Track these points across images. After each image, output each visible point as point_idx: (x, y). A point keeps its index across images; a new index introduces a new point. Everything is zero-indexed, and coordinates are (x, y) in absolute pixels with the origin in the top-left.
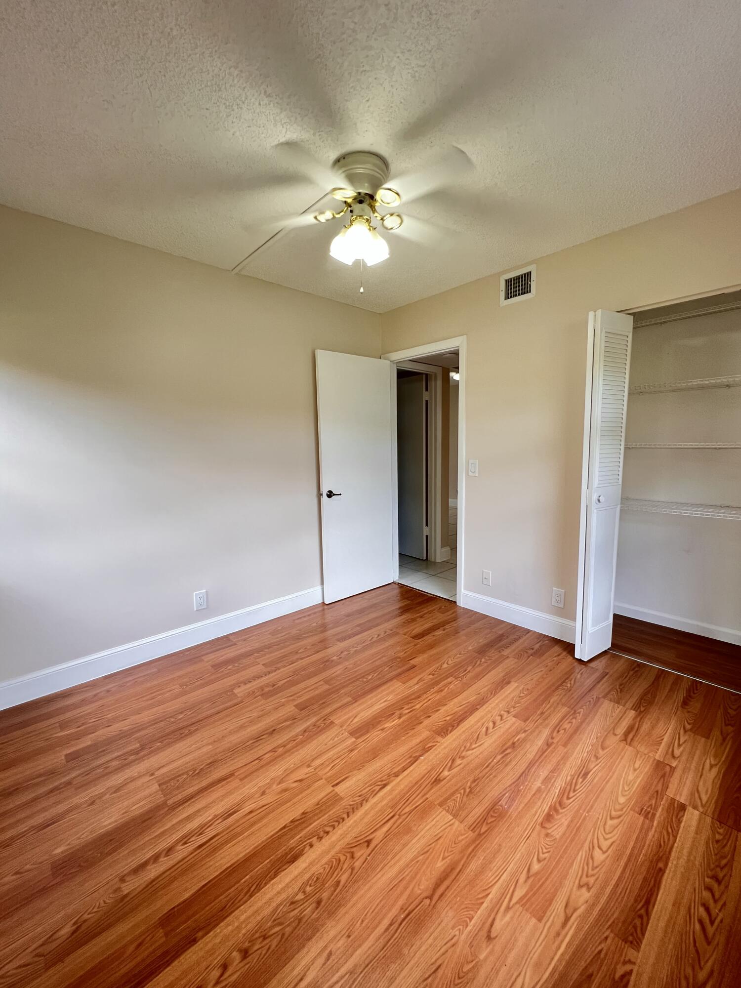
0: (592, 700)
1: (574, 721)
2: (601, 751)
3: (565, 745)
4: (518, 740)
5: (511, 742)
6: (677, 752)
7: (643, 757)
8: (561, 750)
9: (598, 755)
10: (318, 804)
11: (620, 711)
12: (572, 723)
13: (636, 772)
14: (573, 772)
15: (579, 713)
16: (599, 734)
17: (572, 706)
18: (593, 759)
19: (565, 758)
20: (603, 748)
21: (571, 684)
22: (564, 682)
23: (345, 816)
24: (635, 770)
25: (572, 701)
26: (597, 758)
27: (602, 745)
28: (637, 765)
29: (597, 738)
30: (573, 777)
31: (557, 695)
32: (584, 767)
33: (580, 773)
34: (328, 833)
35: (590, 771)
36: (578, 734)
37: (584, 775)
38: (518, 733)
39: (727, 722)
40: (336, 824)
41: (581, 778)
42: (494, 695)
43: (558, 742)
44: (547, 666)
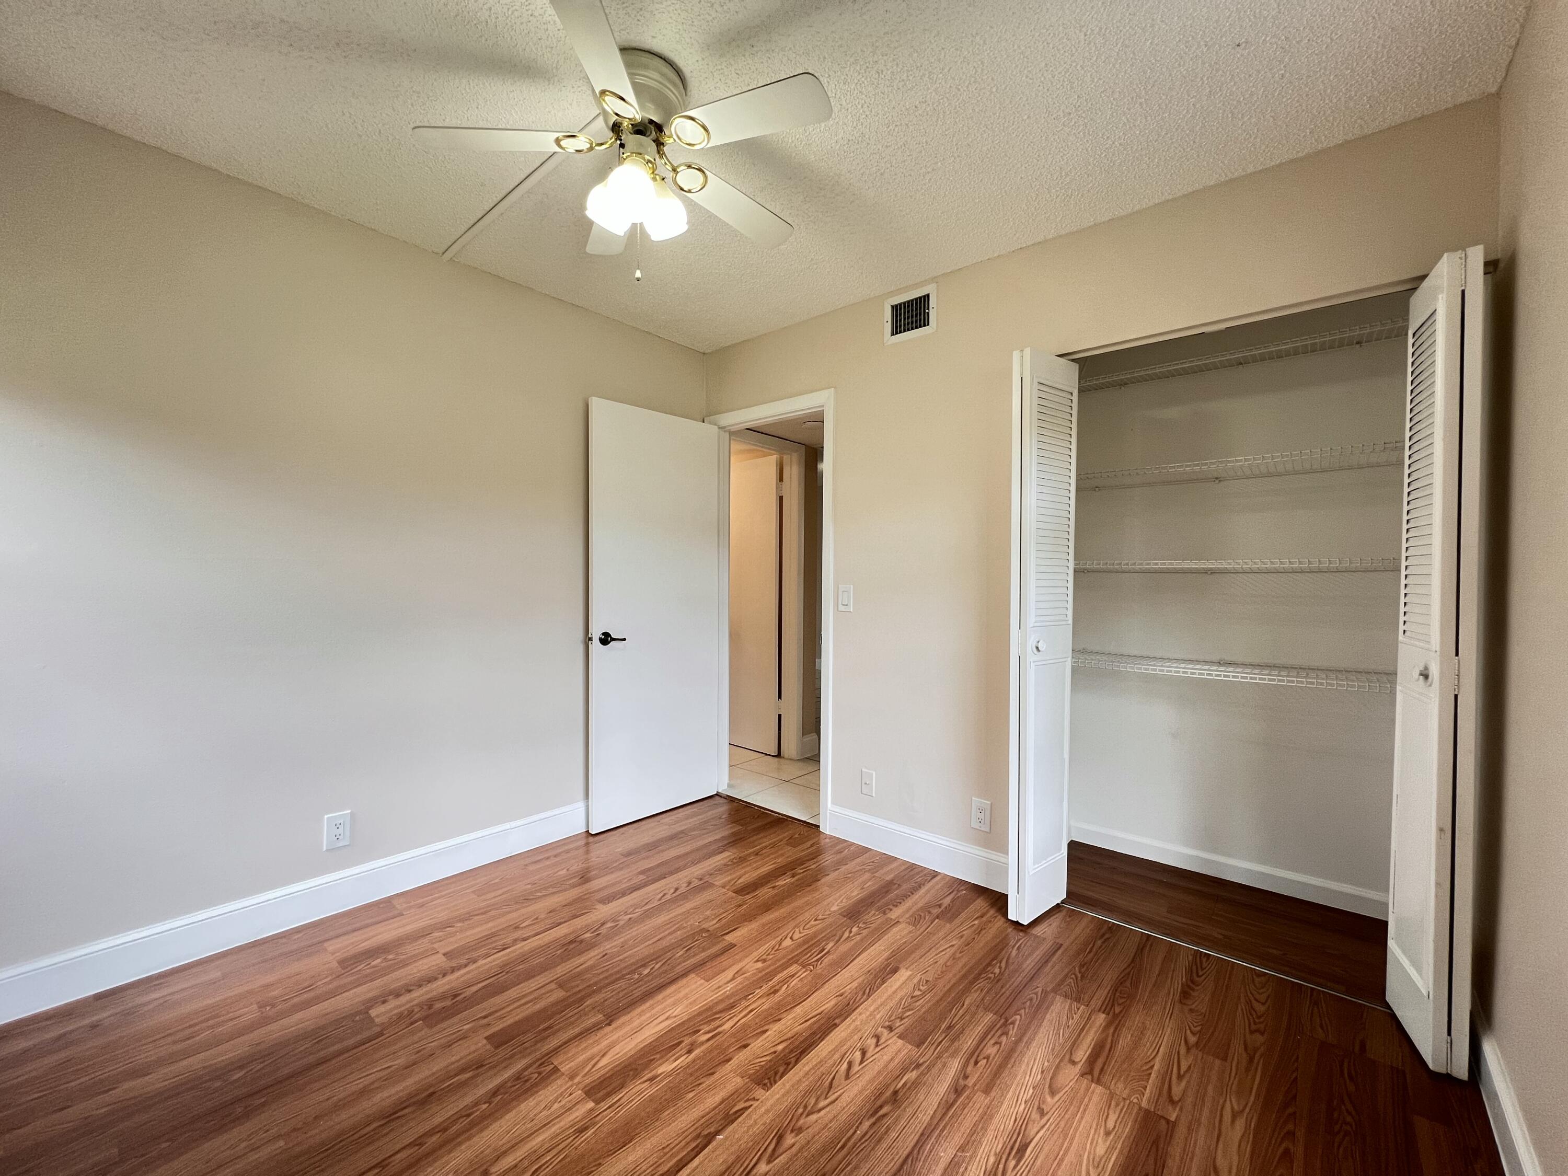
0: (1034, 996)
1: (1004, 1039)
2: (1049, 1099)
3: (987, 1090)
4: (904, 1085)
5: (891, 1089)
6: (1177, 1091)
7: (1122, 1105)
8: (981, 1100)
9: (1044, 1106)
11: (1081, 1017)
12: (1000, 1044)
13: (1111, 1137)
14: (1000, 1146)
15: (1013, 1023)
16: (1046, 1064)
17: (1002, 1011)
18: (1035, 1115)
19: (986, 1117)
20: (1053, 1093)
21: (1000, 967)
22: (989, 964)
24: (1108, 1133)
25: (1002, 1000)
26: (1042, 1113)
27: (1050, 1086)
28: (1110, 1124)
29: (1042, 1072)
30: (999, 1157)
31: (976, 991)
32: (1019, 1134)
33: (1012, 1148)
35: (1030, 1142)
36: (1009, 1066)
37: (1018, 1150)
38: (904, 1070)
39: (1253, 1027)
41: (1014, 1157)
42: (869, 996)
43: (975, 1085)
44: (962, 937)
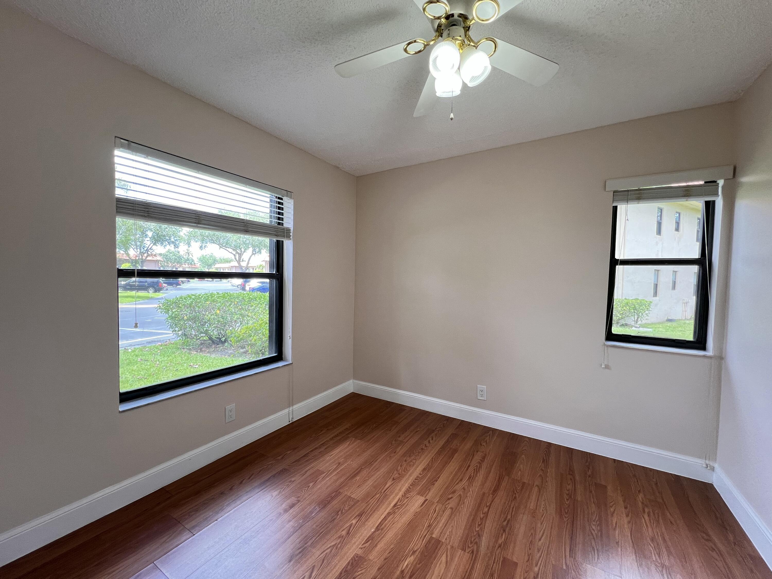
10: (429, 489)
23: (411, 487)
34: (416, 479)
40: (414, 483)
